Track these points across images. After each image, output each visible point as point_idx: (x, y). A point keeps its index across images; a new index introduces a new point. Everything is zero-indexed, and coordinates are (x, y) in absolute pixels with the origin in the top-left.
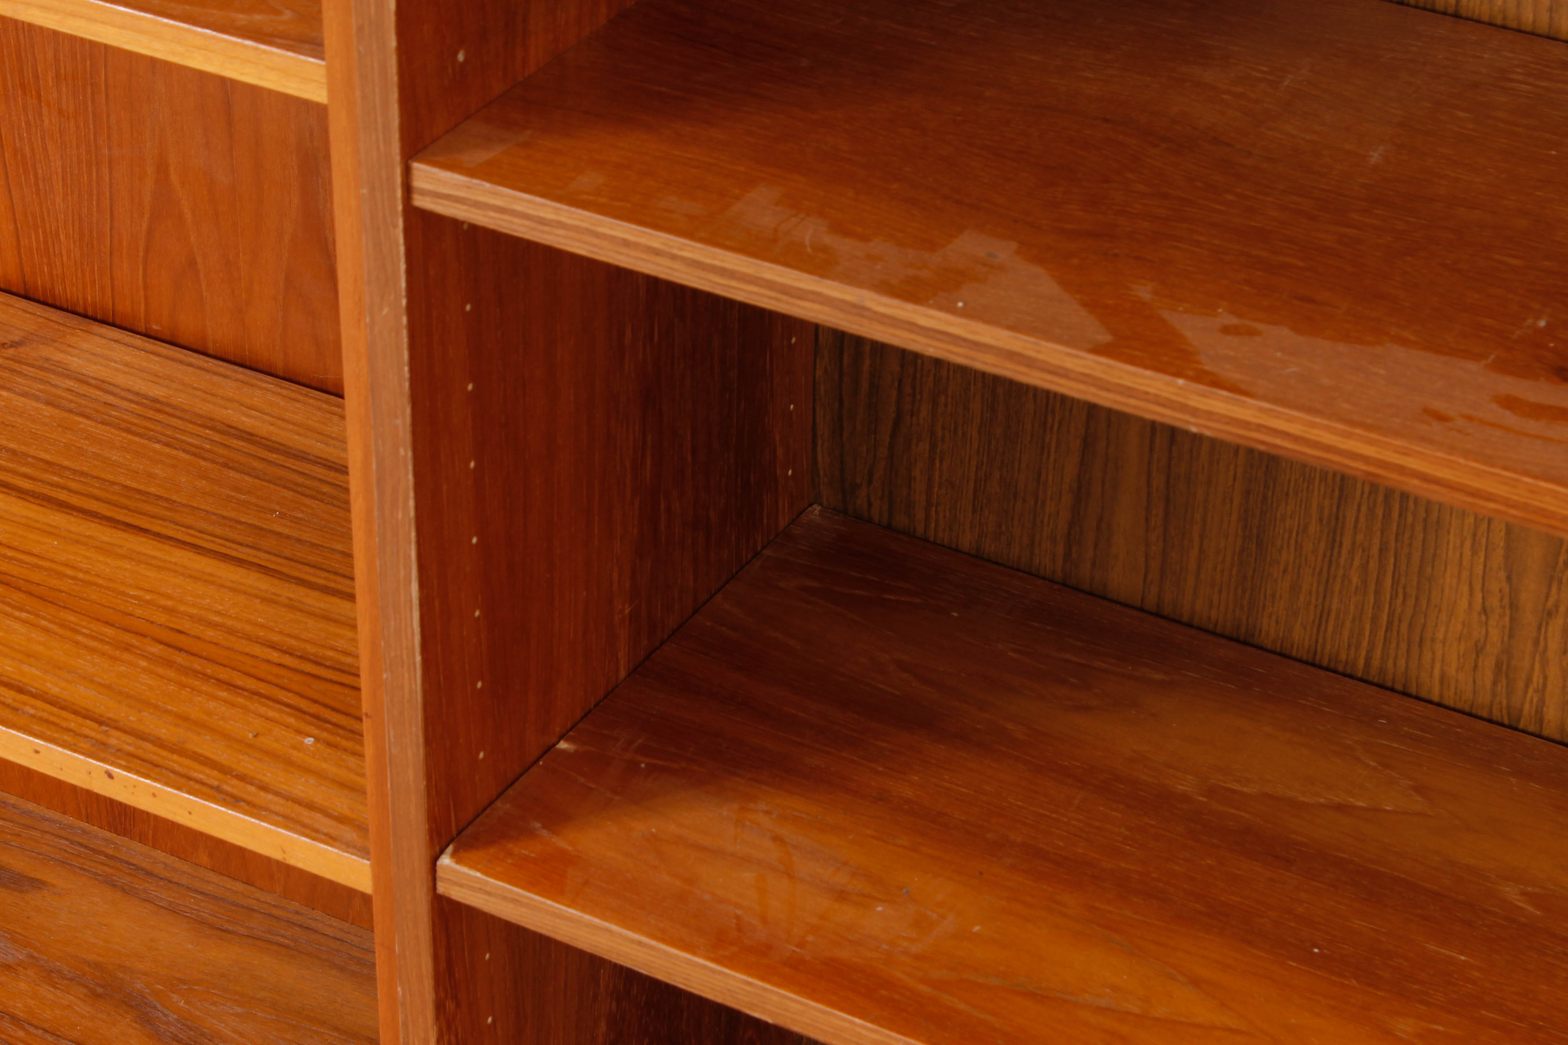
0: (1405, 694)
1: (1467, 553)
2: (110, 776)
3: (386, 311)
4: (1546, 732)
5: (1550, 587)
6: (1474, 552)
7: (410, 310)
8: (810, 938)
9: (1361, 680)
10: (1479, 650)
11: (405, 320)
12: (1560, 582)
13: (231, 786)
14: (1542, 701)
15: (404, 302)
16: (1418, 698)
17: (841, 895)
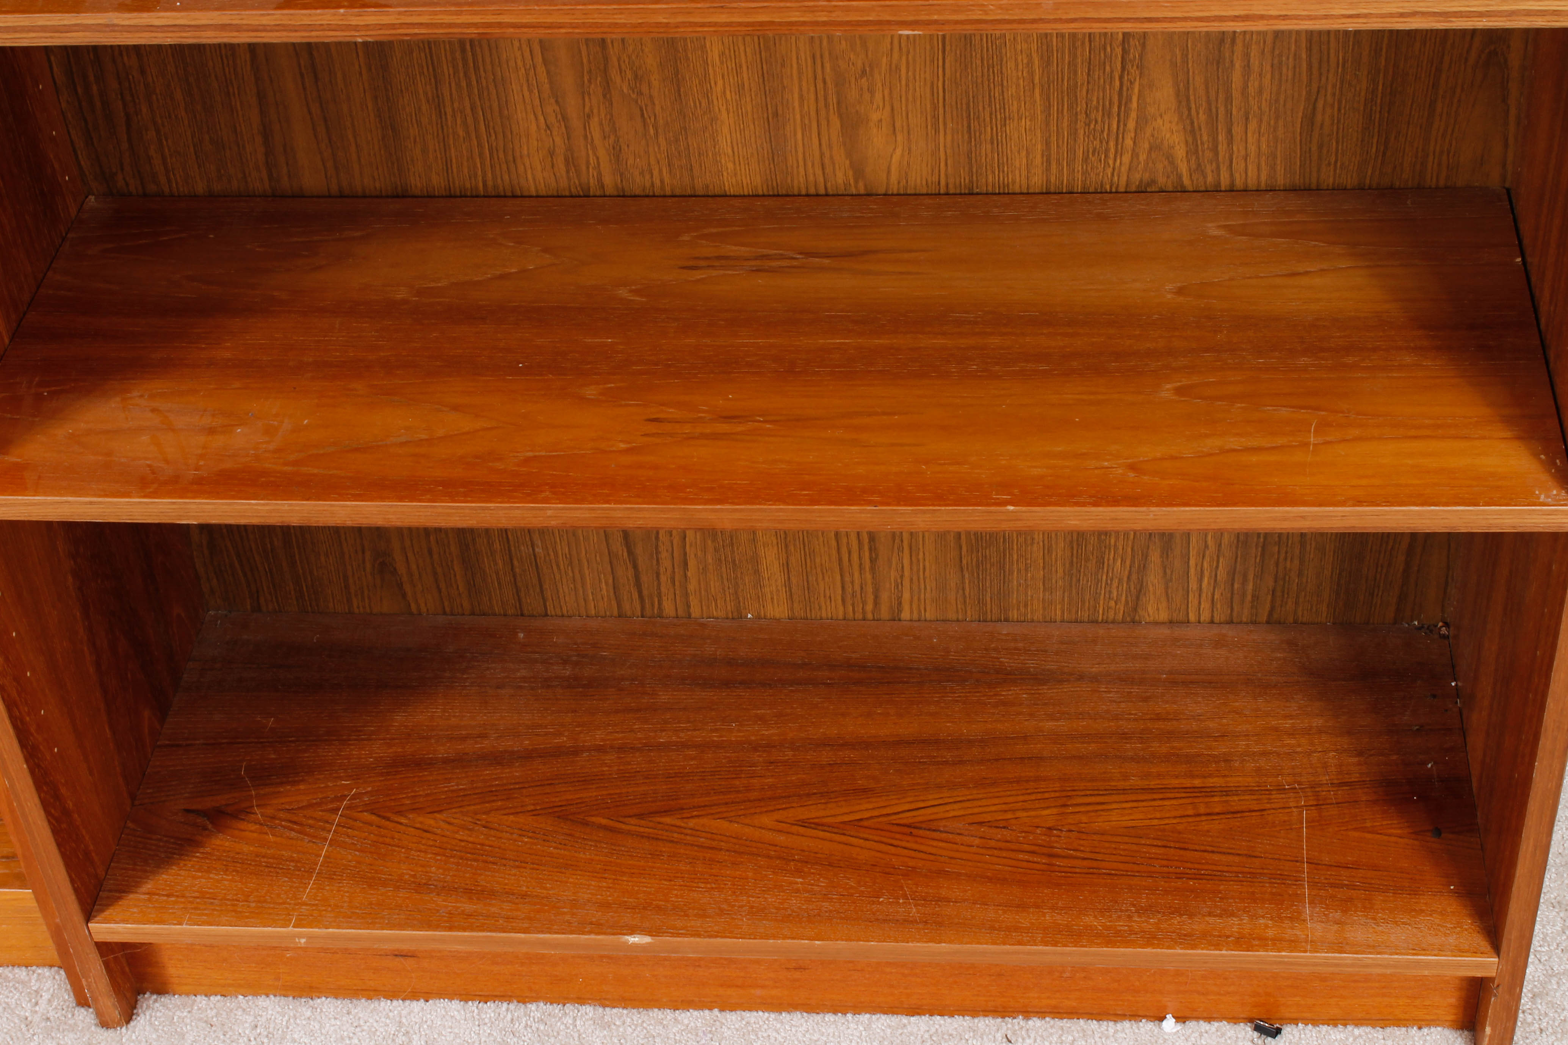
0: (514, 196)
1: (526, 94)
4: (607, 193)
5: (583, 99)
6: (531, 91)
9: (485, 196)
10: (552, 154)
12: (589, 94)
14: (600, 174)
16: (522, 197)
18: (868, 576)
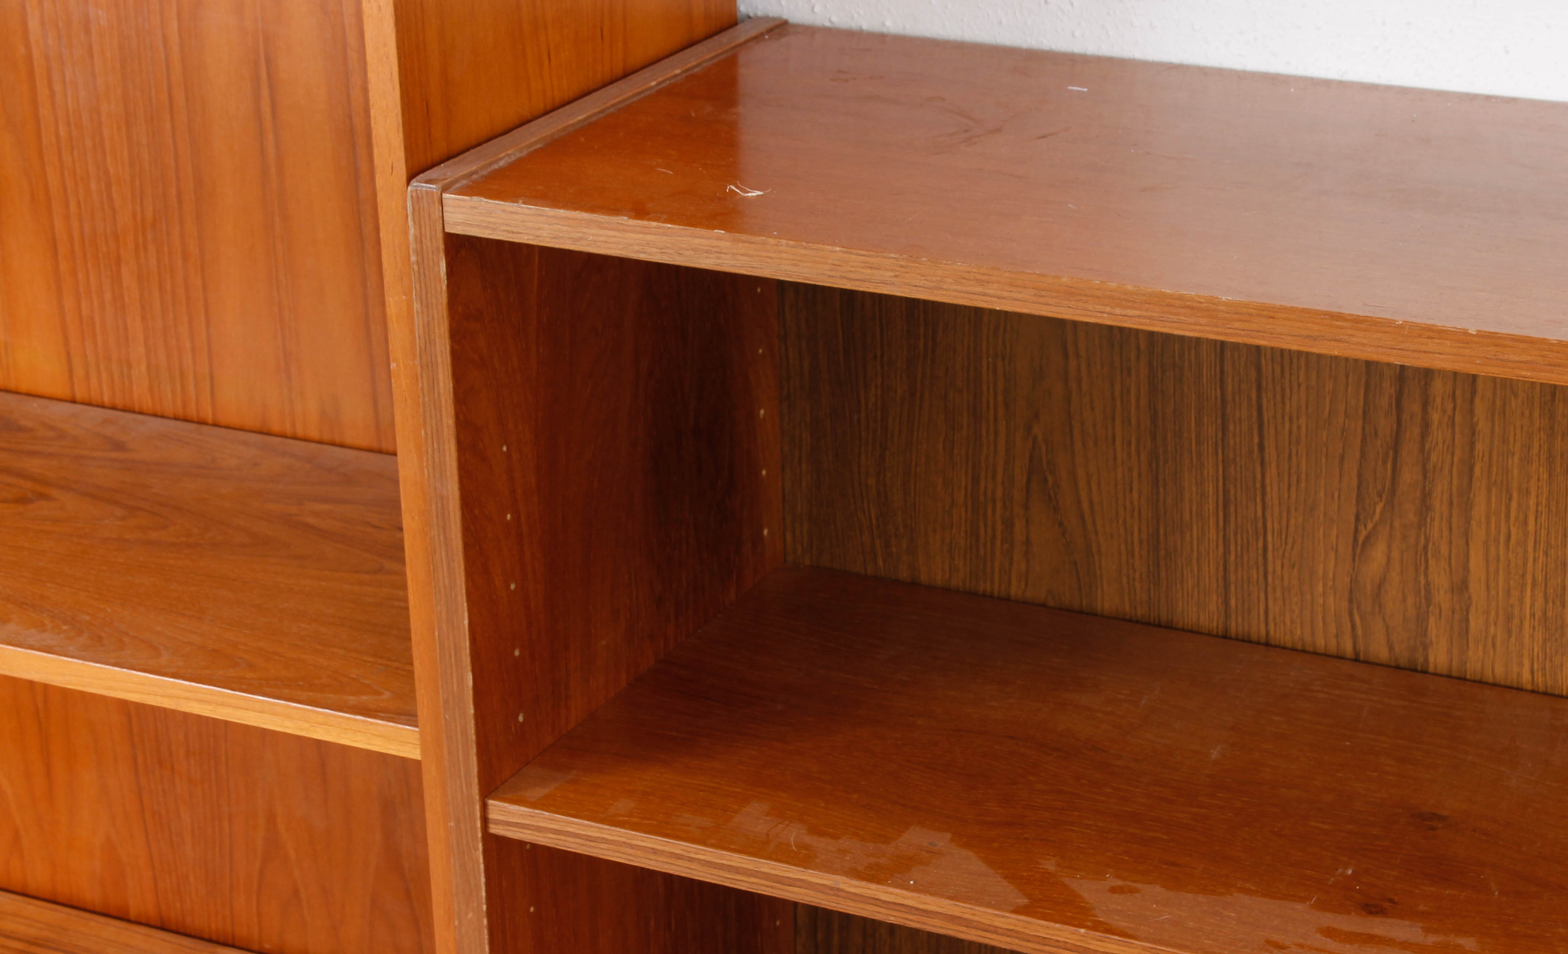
3: (470, 915)
7: (490, 914)
11: (485, 921)
15: (485, 907)
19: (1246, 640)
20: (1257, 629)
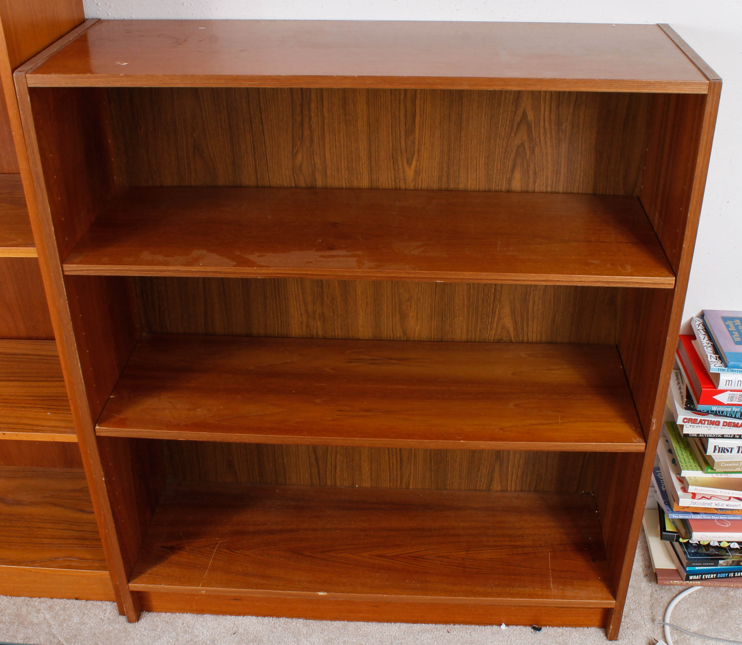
0: (288, 337)
1: (295, 303)
2: (4, 434)
3: (62, 301)
4: (319, 338)
5: (314, 306)
6: (297, 302)
8: (187, 420)
9: (278, 337)
10: (302, 323)
11: (67, 302)
12: (316, 304)
13: (36, 428)
14: (317, 331)
15: (66, 298)
16: (290, 338)
17: (189, 410)
18: (399, 472)
19: (264, 187)
20: (267, 184)
